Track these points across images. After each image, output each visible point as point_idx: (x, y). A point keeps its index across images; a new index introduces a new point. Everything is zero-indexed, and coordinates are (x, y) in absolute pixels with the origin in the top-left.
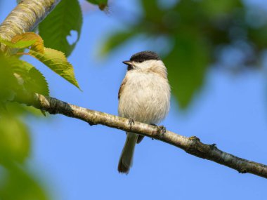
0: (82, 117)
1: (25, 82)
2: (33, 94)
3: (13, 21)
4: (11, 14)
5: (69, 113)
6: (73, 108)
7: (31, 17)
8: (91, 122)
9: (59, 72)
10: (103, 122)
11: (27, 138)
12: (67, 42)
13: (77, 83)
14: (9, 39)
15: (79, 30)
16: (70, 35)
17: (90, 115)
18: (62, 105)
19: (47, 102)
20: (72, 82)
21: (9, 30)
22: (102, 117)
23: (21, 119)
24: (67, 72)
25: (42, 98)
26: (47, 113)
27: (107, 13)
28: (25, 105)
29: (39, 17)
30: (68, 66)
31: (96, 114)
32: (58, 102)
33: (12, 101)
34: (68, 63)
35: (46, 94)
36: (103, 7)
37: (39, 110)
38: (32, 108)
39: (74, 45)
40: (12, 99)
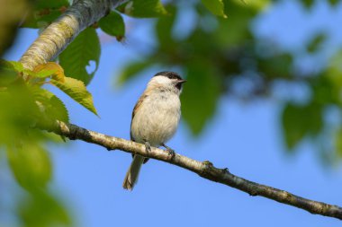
0: (100, 143)
1: (46, 111)
2: (54, 121)
3: (35, 52)
4: (33, 45)
5: (88, 139)
6: (92, 134)
7: (52, 48)
8: (109, 148)
9: (79, 100)
10: (121, 148)
11: (48, 164)
12: (85, 71)
13: (96, 111)
14: (31, 69)
15: (97, 60)
16: (88, 65)
17: (108, 140)
18: (82, 132)
19: (67, 129)
20: (91, 109)
21: (31, 60)
22: (120, 142)
23: (43, 146)
24: (86, 100)
25: (63, 125)
26: (67, 139)
27: (124, 44)
28: (46, 132)
29: (60, 47)
30: (87, 94)
31: (114, 140)
32: (77, 129)
33: (34, 128)
34: (87, 92)
35: (66, 120)
36: (120, 38)
37: (59, 136)
38: (53, 134)
39: (93, 74)
40: (34, 125)
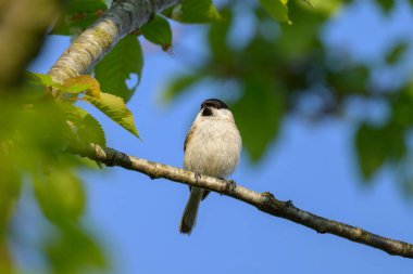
0: (142, 170)
1: (78, 132)
2: (88, 144)
3: (67, 63)
4: (64, 55)
5: (128, 165)
6: (132, 160)
7: (86, 59)
8: (153, 176)
9: (118, 120)
10: (166, 176)
11: (81, 195)
12: (126, 87)
13: (138, 132)
14: (62, 83)
15: (139, 72)
16: (129, 78)
17: (152, 167)
18: (121, 157)
19: (103, 153)
20: (131, 131)
21: (61, 72)
22: (164, 169)
23: (75, 173)
24: (126, 120)
25: (98, 148)
26: (103, 165)
27: (171, 54)
28: (78, 157)
29: (96, 58)
30: (127, 113)
31: (158, 166)
32: (116, 153)
33: (64, 152)
34: (127, 110)
35: (102, 144)
36: (166, 47)
37: (94, 163)
38: (87, 159)
39: (134, 89)
40: (65, 149)
